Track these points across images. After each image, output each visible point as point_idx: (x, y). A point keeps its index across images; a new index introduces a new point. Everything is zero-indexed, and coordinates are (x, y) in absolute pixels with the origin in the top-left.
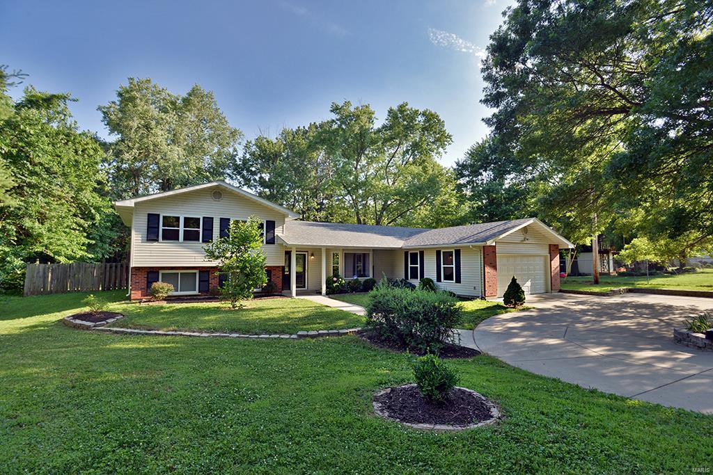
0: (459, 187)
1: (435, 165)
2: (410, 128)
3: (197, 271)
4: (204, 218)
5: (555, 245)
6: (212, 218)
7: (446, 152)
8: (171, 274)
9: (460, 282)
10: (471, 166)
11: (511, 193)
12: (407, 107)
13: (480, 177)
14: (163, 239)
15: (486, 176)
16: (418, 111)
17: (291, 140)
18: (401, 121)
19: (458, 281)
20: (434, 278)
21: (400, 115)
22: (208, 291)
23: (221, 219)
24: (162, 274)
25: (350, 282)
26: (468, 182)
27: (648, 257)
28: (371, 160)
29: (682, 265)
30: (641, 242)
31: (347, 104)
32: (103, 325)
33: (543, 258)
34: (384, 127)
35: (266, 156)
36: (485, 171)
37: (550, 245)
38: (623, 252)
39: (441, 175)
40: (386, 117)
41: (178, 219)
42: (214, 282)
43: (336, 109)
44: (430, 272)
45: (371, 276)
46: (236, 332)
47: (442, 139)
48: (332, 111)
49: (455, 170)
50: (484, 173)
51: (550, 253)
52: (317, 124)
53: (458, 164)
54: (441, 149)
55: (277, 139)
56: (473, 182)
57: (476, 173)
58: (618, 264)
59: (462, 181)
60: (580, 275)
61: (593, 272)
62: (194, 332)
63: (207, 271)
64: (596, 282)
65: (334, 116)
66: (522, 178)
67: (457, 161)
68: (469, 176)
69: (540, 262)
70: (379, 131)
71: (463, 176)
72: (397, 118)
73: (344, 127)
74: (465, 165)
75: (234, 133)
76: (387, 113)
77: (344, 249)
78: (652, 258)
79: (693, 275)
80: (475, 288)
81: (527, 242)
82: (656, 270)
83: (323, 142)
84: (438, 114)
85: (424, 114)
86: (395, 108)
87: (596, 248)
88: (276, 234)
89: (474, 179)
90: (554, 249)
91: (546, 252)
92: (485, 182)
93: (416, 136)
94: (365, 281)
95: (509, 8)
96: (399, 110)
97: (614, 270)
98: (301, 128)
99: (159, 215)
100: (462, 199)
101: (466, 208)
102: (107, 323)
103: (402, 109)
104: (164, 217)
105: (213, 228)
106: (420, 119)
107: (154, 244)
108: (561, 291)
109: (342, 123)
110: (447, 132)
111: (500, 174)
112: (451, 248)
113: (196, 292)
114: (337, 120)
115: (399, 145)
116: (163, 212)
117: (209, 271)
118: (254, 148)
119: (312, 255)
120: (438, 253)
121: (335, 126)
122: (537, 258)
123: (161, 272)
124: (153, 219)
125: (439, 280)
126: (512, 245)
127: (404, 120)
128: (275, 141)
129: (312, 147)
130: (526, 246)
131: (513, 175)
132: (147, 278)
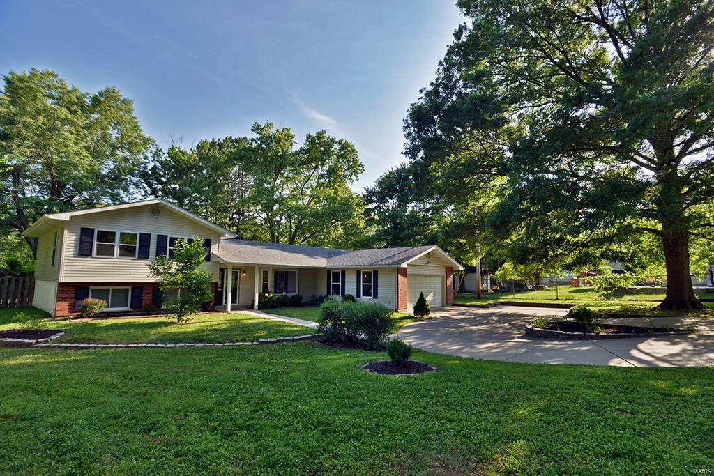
0: (368, 212)
1: (347, 189)
2: (327, 153)
3: (129, 287)
4: (141, 234)
5: (450, 268)
6: (150, 235)
7: (358, 180)
8: (101, 290)
9: (377, 298)
10: (379, 193)
11: (413, 219)
12: (325, 135)
13: (386, 204)
14: (97, 254)
15: (392, 203)
16: (335, 139)
17: (207, 152)
18: (318, 148)
19: (376, 296)
20: (354, 294)
21: (317, 141)
22: (141, 307)
23: (158, 236)
24: (92, 289)
25: (279, 298)
26: (376, 208)
27: (513, 277)
28: (287, 180)
29: (537, 284)
30: (508, 265)
31: (269, 125)
32: (47, 342)
33: (440, 278)
34: (301, 150)
35: (177, 167)
36: (391, 198)
37: (446, 267)
38: (497, 273)
39: (352, 199)
40: (304, 141)
41: (113, 234)
42: (147, 298)
43: (257, 129)
44: (351, 288)
45: (297, 293)
46: (200, 342)
47: (355, 168)
48: (253, 130)
49: (364, 195)
50: (390, 200)
51: (446, 274)
52: (233, 138)
53: (367, 191)
54: (353, 177)
55: (191, 150)
56: (380, 208)
57: (382, 199)
58: (493, 282)
59: (371, 206)
60: (466, 292)
61: (476, 290)
62: (157, 344)
63: (140, 287)
64: (479, 298)
65: (256, 136)
66: (422, 206)
67: (366, 188)
68: (376, 202)
69: (438, 282)
70: (296, 153)
71: (372, 202)
72: (315, 143)
73: (263, 146)
74: (374, 192)
75: (147, 141)
76: (306, 138)
77: (274, 267)
78: (516, 278)
79: (542, 292)
80: (390, 302)
81: (429, 265)
82: (519, 287)
83: (241, 159)
84: (353, 144)
85: (340, 143)
86: (314, 134)
87: (479, 270)
88: (211, 251)
89: (381, 205)
90: (449, 270)
91: (443, 273)
92: (391, 208)
93: (331, 162)
94: (293, 297)
95: (425, 88)
96: (317, 136)
97: (491, 288)
98: (216, 140)
99: (93, 230)
100: (370, 222)
101: (373, 230)
102: (51, 339)
103: (320, 135)
104: (99, 231)
105: (149, 244)
106: (337, 147)
107: (87, 259)
108: (453, 305)
109: (262, 143)
110: (360, 161)
111: (403, 202)
112: (370, 268)
113: (128, 309)
114: (257, 139)
115: (315, 168)
116: (100, 227)
117: (142, 288)
118: (164, 157)
119: (244, 272)
120: (358, 273)
121: (255, 145)
122: (437, 278)
123: (92, 287)
124: (86, 234)
125: (358, 296)
126: (418, 267)
127: (321, 146)
128: (189, 152)
129: (229, 162)
130: (428, 268)
131: (413, 204)
132: (76, 293)
